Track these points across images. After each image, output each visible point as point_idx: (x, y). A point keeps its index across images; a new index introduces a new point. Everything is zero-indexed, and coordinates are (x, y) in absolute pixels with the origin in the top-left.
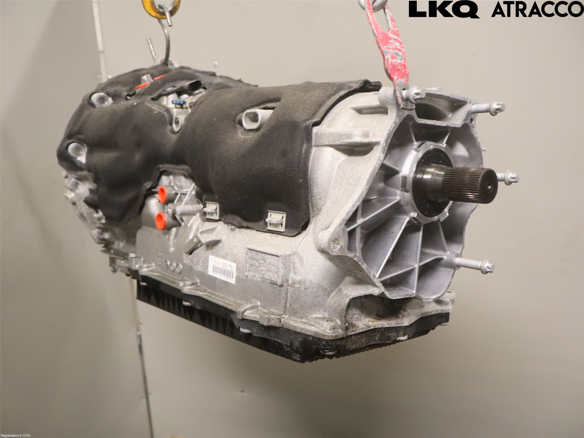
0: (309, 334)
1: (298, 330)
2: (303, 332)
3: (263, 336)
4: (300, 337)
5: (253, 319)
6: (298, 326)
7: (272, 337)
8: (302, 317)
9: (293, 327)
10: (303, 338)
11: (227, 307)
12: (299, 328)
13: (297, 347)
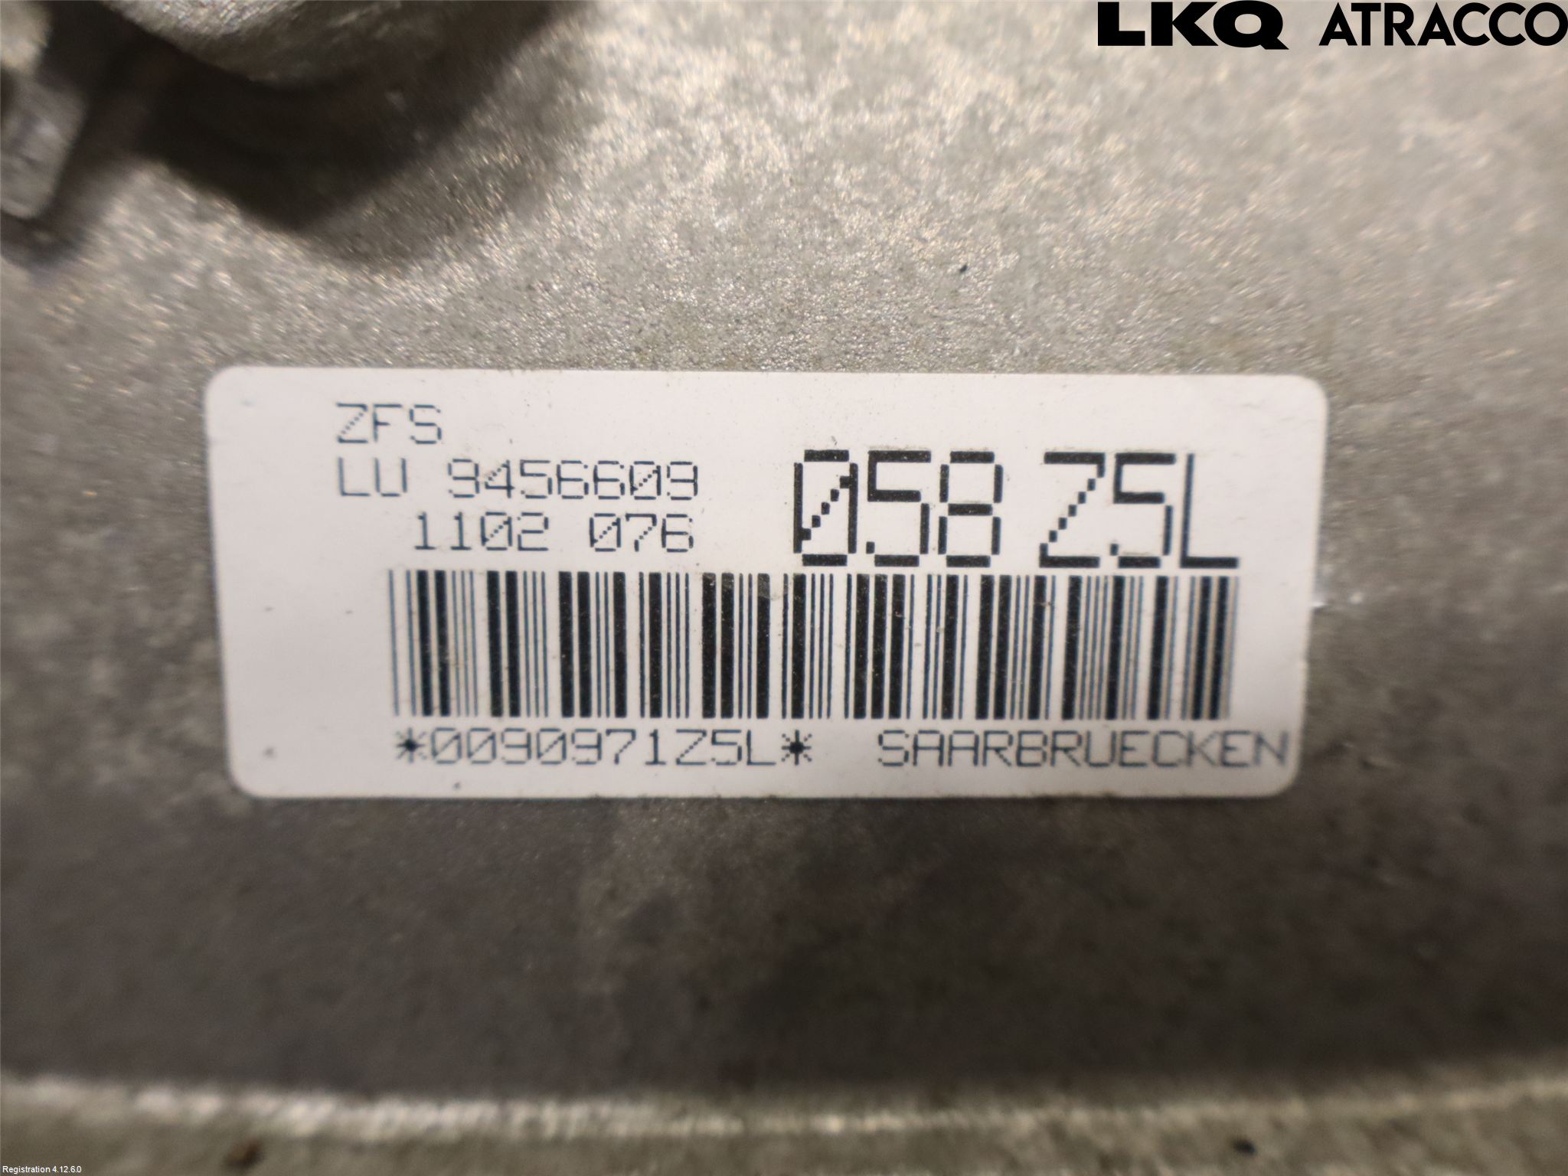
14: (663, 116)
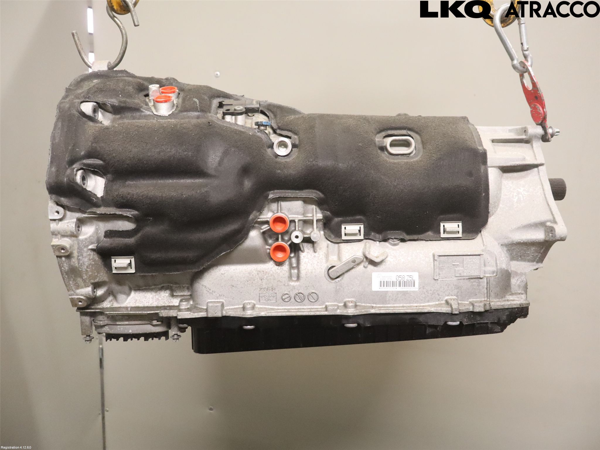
0: (515, 307)
1: (506, 307)
2: (510, 307)
3: (472, 322)
4: (507, 312)
5: (465, 311)
6: (506, 304)
7: (479, 320)
8: (502, 297)
9: (502, 306)
10: (509, 312)
11: (422, 311)
12: (506, 305)
13: (504, 321)
14: (390, 262)
